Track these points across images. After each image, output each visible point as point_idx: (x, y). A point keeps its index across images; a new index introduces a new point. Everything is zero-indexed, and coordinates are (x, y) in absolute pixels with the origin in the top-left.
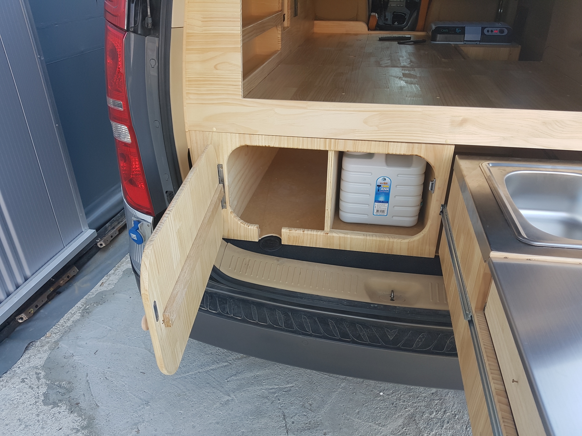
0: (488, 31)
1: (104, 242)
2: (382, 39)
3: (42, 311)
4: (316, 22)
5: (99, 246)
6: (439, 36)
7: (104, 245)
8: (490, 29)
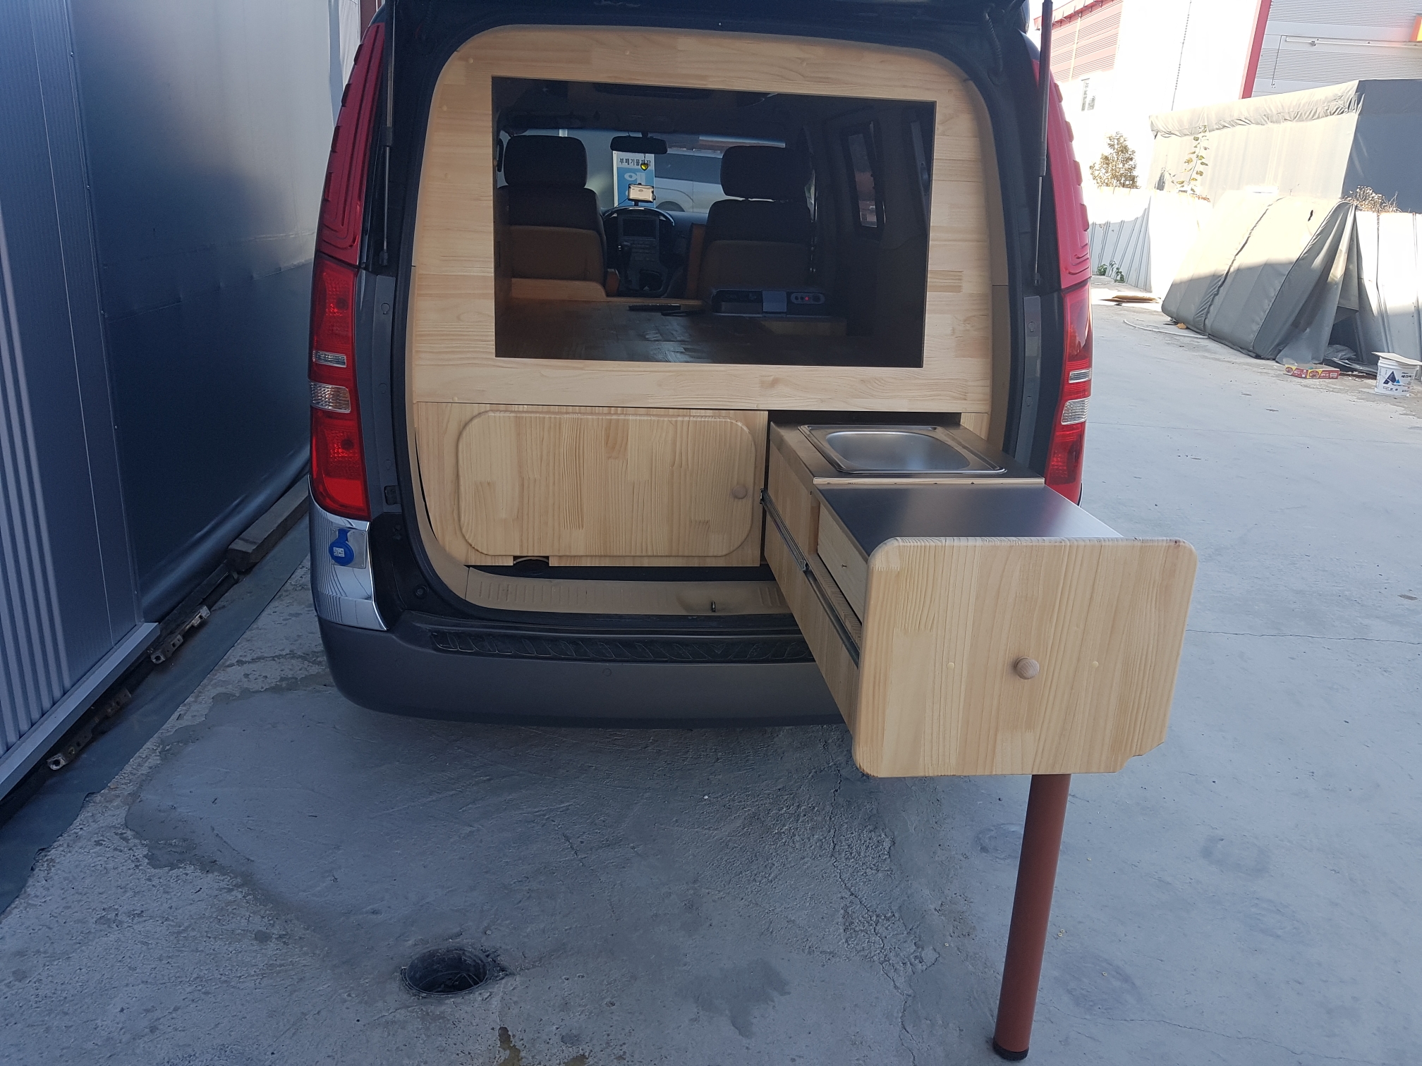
0: (796, 298)
2: (633, 309)
4: (514, 280)
6: (724, 305)
7: (163, 659)
8: (799, 295)
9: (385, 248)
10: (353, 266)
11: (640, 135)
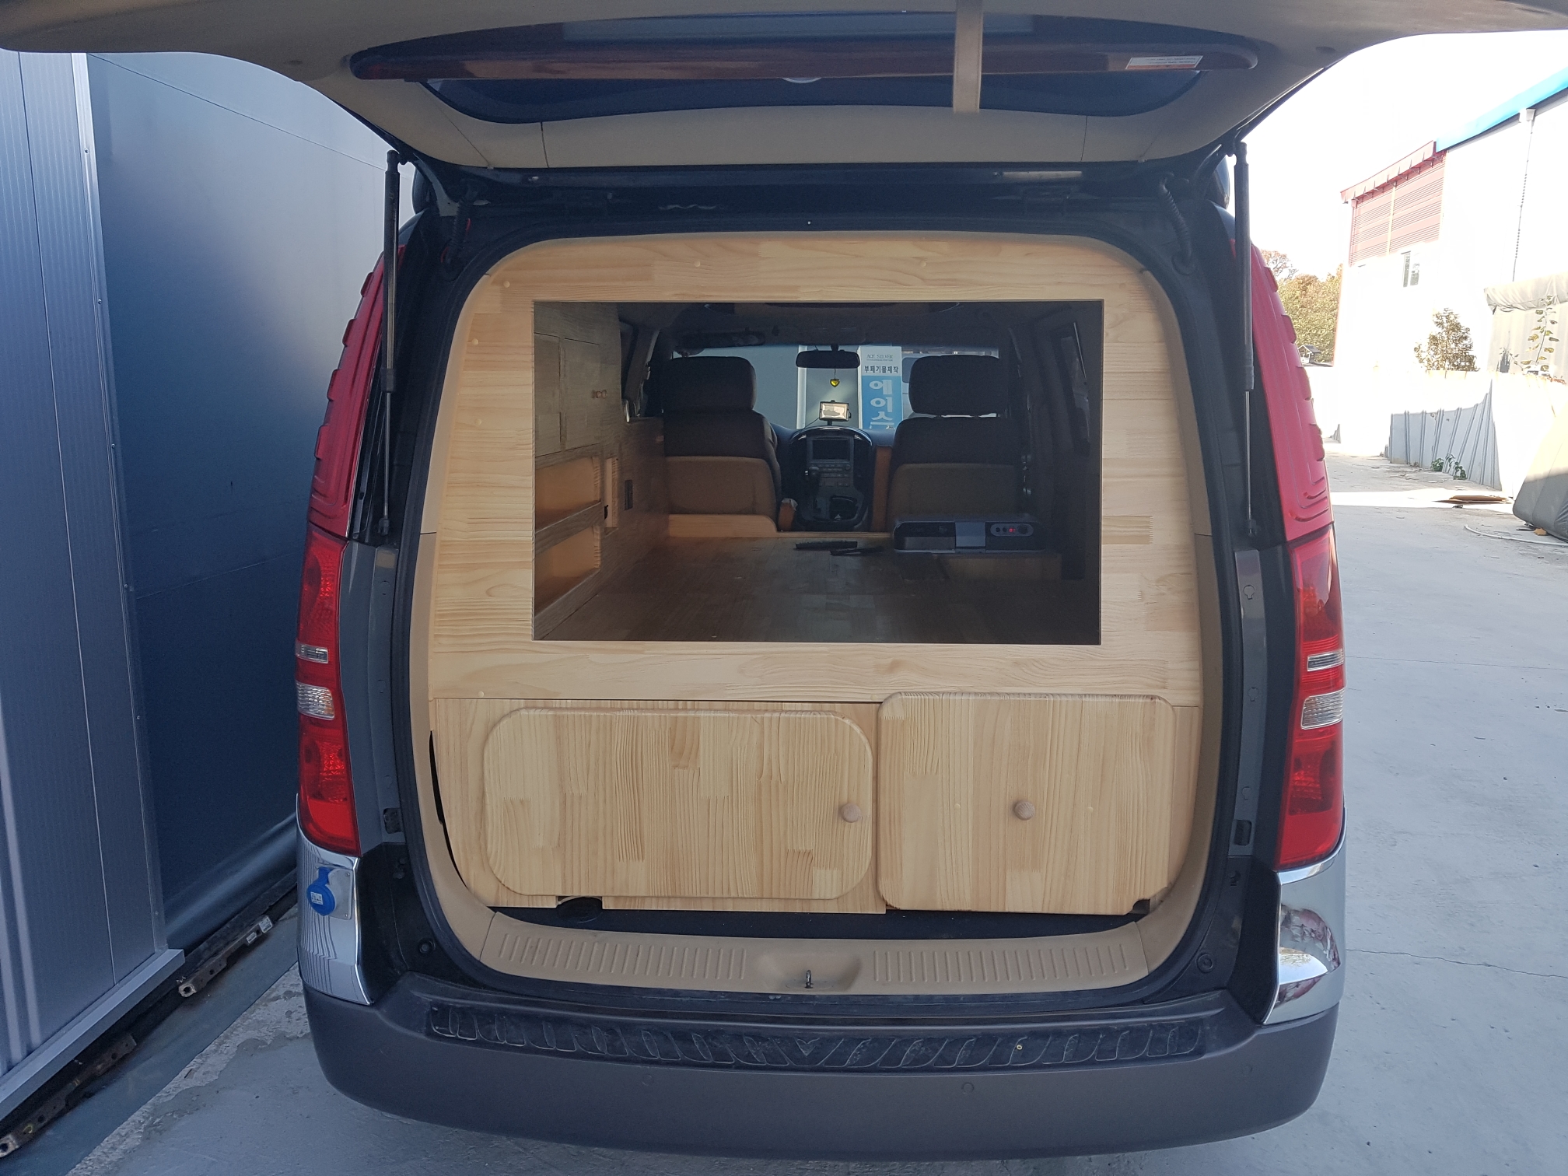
0: (998, 530)
1: (195, 983)
2: (800, 547)
3: (50, 1133)
4: (672, 517)
5: (183, 994)
6: (909, 540)
7: (193, 991)
8: (1001, 527)
9: (386, 514)
10: (342, 538)
11: (829, 349)
